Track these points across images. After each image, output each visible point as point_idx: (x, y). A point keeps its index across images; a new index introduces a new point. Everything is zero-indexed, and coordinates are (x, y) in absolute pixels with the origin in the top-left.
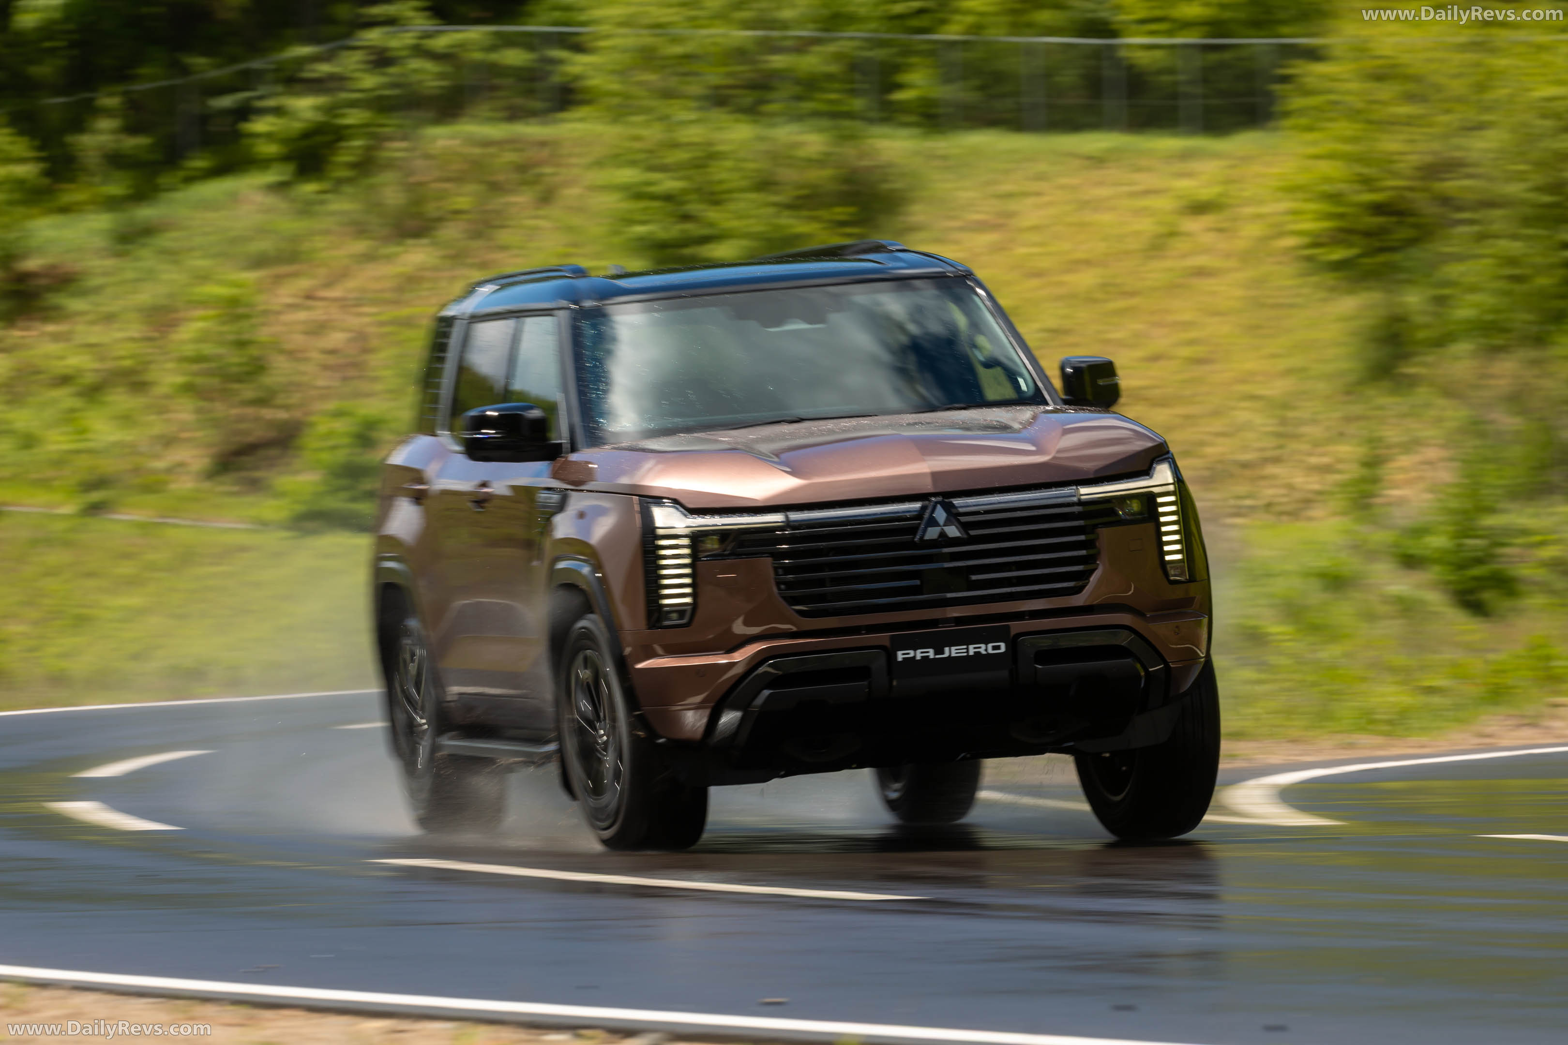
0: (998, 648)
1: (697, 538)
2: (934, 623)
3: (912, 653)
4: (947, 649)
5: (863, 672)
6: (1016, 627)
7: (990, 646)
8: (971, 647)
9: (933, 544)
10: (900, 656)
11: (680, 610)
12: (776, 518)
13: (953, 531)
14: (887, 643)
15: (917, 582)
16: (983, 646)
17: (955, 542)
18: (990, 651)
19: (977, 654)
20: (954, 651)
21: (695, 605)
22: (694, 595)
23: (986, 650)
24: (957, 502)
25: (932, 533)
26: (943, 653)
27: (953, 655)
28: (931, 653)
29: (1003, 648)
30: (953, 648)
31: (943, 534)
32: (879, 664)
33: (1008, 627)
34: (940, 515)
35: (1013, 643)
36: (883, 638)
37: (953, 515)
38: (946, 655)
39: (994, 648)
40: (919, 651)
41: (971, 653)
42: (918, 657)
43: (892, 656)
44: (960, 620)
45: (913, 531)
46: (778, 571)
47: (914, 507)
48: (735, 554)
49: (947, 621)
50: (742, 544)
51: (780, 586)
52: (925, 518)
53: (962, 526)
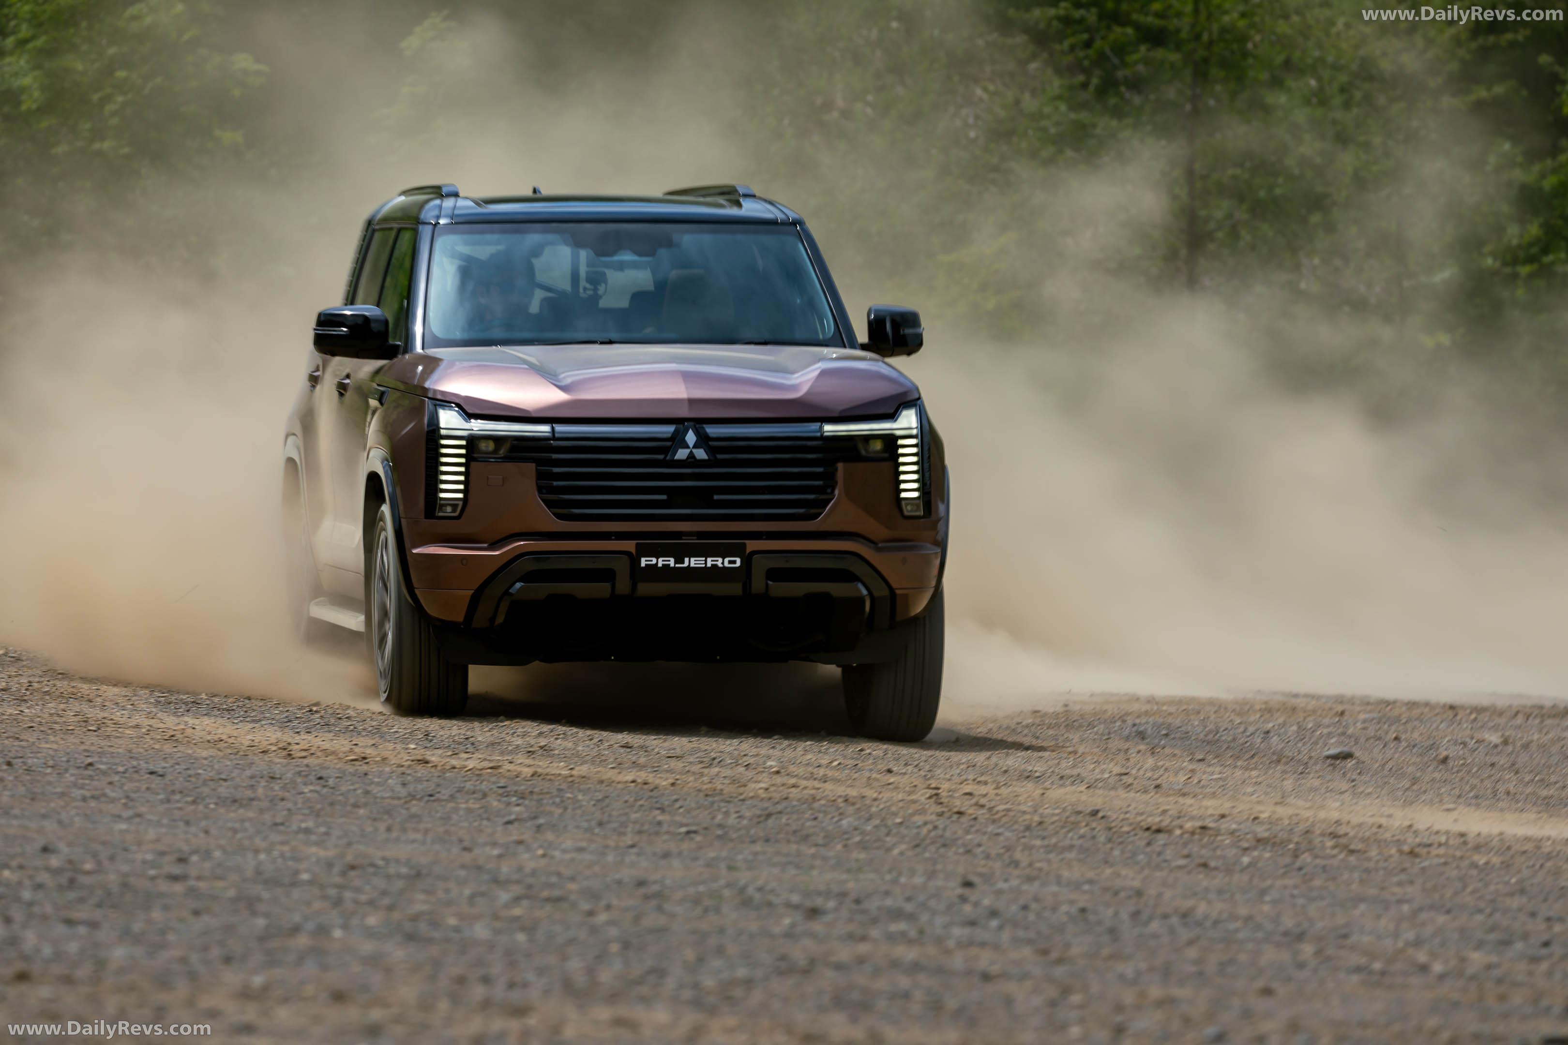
0: (734, 562)
1: (470, 441)
2: (678, 535)
3: (654, 561)
4: (687, 560)
5: (608, 575)
6: (752, 545)
7: (727, 560)
8: (709, 560)
9: (681, 463)
10: (644, 562)
11: (453, 504)
12: (544, 429)
13: (701, 454)
14: (633, 550)
15: (664, 497)
16: (720, 560)
17: (701, 464)
18: (726, 564)
19: (714, 566)
20: (694, 562)
21: (465, 500)
22: (464, 492)
23: (723, 563)
24: (708, 429)
25: (682, 454)
26: (683, 563)
27: (692, 565)
28: (672, 562)
29: (738, 564)
30: (692, 559)
31: (691, 456)
32: (622, 568)
33: (745, 544)
34: (691, 438)
35: (747, 561)
36: (630, 545)
37: (703, 440)
38: (686, 564)
39: (730, 562)
40: (660, 560)
41: (709, 565)
42: (660, 565)
43: (635, 561)
44: (701, 535)
45: (665, 450)
46: (540, 476)
47: (668, 430)
48: (507, 459)
49: (689, 534)
50: (513, 449)
51: (540, 490)
52: (678, 440)
53: (710, 450)
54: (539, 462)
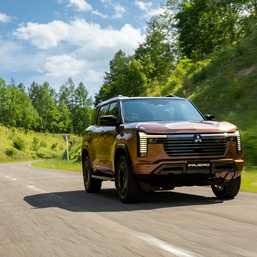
0: (208, 165)
1: (148, 139)
2: (196, 159)
3: (191, 165)
4: (198, 165)
5: (181, 169)
6: (212, 161)
8: (203, 164)
9: (196, 143)
10: (189, 165)
11: (144, 154)
12: (165, 136)
13: (200, 141)
15: (193, 151)
16: (205, 164)
17: (201, 143)
19: (204, 166)
20: (200, 165)
21: (147, 152)
22: (147, 151)
24: (201, 135)
25: (196, 141)
31: (198, 141)
32: (184, 166)
33: (210, 161)
34: (198, 137)
35: (211, 164)
36: (186, 162)
37: (201, 137)
43: (187, 165)
44: (200, 159)
45: (193, 140)
46: (165, 147)
47: (193, 135)
48: (156, 143)
49: (198, 159)
50: (158, 141)
51: (165, 150)
52: (195, 138)
53: (202, 140)
54: (164, 144)
